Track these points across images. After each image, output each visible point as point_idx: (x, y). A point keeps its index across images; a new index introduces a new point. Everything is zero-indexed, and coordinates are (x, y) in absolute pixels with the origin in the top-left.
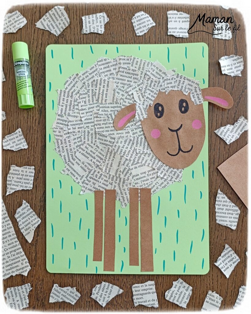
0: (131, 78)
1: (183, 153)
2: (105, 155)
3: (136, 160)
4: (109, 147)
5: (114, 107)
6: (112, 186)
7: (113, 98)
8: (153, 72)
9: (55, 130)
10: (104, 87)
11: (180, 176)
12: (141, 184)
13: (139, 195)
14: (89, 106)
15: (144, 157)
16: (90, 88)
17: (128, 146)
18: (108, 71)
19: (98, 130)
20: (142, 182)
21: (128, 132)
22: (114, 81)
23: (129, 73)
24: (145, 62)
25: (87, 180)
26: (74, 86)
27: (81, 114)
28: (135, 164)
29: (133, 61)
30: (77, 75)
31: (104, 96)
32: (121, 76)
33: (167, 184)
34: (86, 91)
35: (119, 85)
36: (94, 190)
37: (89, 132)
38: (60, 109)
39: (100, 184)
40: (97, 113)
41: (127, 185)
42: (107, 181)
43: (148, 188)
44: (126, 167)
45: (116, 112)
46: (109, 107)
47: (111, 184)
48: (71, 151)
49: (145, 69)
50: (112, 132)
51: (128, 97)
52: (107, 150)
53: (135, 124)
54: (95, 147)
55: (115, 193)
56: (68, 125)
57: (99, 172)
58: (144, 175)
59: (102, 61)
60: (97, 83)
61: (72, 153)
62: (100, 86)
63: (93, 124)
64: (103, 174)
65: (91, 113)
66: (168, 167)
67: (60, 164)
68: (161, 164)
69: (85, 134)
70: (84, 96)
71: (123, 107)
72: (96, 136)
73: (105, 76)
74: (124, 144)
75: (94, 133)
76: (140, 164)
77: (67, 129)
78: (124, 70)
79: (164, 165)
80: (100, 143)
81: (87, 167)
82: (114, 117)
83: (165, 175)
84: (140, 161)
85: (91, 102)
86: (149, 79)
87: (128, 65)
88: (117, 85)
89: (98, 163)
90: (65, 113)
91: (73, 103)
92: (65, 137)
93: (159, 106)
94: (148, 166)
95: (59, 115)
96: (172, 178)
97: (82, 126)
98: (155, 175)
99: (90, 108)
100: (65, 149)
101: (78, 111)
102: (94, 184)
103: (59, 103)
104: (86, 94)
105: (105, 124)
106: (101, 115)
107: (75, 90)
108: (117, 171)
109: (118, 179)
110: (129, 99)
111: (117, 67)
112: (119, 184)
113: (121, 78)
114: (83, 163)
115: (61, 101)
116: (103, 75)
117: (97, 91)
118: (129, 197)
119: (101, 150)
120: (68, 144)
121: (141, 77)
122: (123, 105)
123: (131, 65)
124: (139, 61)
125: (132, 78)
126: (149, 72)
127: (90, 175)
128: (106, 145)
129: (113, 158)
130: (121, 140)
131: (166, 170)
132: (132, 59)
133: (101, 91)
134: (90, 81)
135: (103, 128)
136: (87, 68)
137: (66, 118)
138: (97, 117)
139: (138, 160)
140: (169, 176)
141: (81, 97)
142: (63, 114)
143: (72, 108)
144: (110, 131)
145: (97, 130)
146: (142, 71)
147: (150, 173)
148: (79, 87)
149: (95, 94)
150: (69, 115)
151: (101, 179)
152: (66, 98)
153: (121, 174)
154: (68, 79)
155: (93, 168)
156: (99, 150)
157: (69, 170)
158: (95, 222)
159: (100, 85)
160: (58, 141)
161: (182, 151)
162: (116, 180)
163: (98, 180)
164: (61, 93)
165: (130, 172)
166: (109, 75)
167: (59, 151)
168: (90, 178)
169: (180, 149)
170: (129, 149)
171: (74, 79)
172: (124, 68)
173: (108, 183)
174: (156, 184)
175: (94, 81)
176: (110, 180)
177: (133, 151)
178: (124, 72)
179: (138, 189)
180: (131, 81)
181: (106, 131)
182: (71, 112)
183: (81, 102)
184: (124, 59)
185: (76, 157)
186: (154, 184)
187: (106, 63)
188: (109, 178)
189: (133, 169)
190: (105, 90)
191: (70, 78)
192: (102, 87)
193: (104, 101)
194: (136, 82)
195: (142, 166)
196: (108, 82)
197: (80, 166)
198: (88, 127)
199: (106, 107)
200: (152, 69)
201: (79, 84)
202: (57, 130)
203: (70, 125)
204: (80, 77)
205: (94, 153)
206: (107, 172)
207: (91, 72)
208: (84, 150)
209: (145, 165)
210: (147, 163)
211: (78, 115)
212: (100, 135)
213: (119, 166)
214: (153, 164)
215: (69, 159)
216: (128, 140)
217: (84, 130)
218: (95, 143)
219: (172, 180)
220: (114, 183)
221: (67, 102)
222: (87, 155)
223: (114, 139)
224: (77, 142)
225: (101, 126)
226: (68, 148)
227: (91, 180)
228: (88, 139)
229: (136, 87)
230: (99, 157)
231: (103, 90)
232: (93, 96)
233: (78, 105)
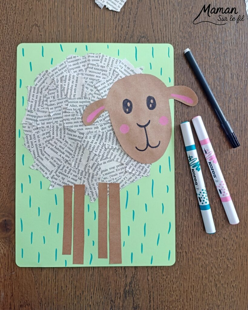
0: (100, 73)
1: (151, 148)
3: (105, 155)
4: (78, 142)
5: (83, 102)
6: (81, 181)
7: (82, 93)
8: (121, 70)
9: (24, 125)
10: (73, 83)
11: (148, 171)
12: (109, 179)
13: (108, 189)
14: (58, 101)
15: (113, 152)
16: (59, 83)
17: (96, 141)
18: (77, 67)
19: (67, 125)
20: (111, 177)
21: (97, 128)
22: (83, 76)
23: (98, 69)
24: (114, 59)
26: (44, 82)
27: (50, 109)
28: (104, 160)
29: (102, 58)
30: (47, 71)
31: (73, 91)
32: (90, 71)
33: (135, 179)
34: (55, 87)
35: (88, 80)
36: (63, 185)
37: (57, 128)
38: (30, 105)
39: (69, 179)
40: (66, 108)
41: (96, 180)
42: (76, 176)
43: (117, 183)
44: (95, 162)
45: (85, 107)
46: (77, 102)
47: (81, 179)
48: (40, 147)
49: (114, 66)
50: (80, 128)
51: (97, 92)
52: (76, 145)
53: (104, 119)
54: (64, 142)
55: (85, 188)
56: (37, 121)
57: (68, 168)
58: (112, 170)
59: (71, 58)
60: (66, 78)
61: (41, 148)
62: (69, 82)
63: (61, 119)
64: (72, 169)
65: (60, 108)
66: (136, 162)
67: (30, 159)
68: (130, 159)
69: (54, 129)
70: (52, 91)
71: (92, 102)
72: (65, 131)
73: (74, 72)
74: (93, 140)
75: (62, 128)
76: (109, 159)
77: (35, 125)
78: (93, 66)
79: (133, 160)
80: (69, 138)
81: (56, 162)
82: (82, 111)
83: (133, 170)
84: (109, 157)
85: (60, 97)
86: (117, 75)
87: (97, 62)
88: (86, 80)
89: (67, 158)
90: (34, 109)
91: (42, 98)
92: (34, 132)
93: (128, 102)
94: (117, 161)
95: (28, 111)
96: (140, 172)
97: (51, 121)
98: (123, 170)
99: (59, 103)
100: (34, 144)
101: (47, 106)
102: (63, 179)
103: (29, 99)
104: (55, 89)
105: (74, 119)
106: (69, 110)
107: (45, 86)
108: (86, 166)
109: (87, 174)
110: (97, 94)
111: (86, 64)
112: (88, 179)
113: (90, 73)
114: (52, 158)
115: (31, 97)
116: (72, 71)
117: (66, 87)
118: (97, 192)
119: (70, 145)
120: (37, 139)
121: (110, 73)
122: (92, 100)
123: (100, 62)
124: (108, 58)
125: (101, 74)
126: (118, 68)
127: (59, 170)
128: (76, 140)
129: (83, 154)
130: (90, 135)
131: (134, 165)
132: (101, 57)
133: (70, 86)
134: (59, 77)
135: (72, 123)
136: (56, 64)
137: (36, 114)
138: (66, 112)
139: (107, 155)
140: (137, 170)
141: (50, 92)
143: (41, 103)
144: (79, 126)
145: (65, 125)
146: (111, 67)
147: (119, 168)
148: (49, 83)
149: (64, 89)
150: (38, 110)
151: (70, 174)
152: (35, 95)
153: (91, 169)
155: (62, 164)
156: (68, 145)
157: (38, 166)
158: (65, 217)
159: (69, 80)
160: (27, 137)
161: (150, 146)
162: (86, 175)
163: (68, 175)
164: (31, 89)
165: (98, 167)
166: (78, 72)
167: (29, 147)
168: (60, 173)
169: (148, 145)
170: (98, 144)
171: (44, 75)
172: (93, 65)
173: (77, 178)
174: (124, 179)
175: (63, 76)
176: (79, 175)
177: (102, 147)
178: (93, 68)
179: (107, 184)
180: (100, 77)
181: (75, 126)
182: (40, 108)
183: (50, 97)
184: (93, 57)
185: (45, 152)
186: (122, 179)
187: (75, 60)
188: (78, 173)
189: (102, 164)
190: (74, 86)
191: (40, 75)
192: (71, 82)
193: (72, 96)
194: (105, 78)
195: (111, 161)
196: (77, 77)
197: (49, 161)
198: (57, 122)
199: (75, 102)
200: (120, 66)
201: (49, 81)
202: (27, 126)
203: (39, 121)
204: (50, 73)
205: (63, 149)
206: (77, 167)
207: (60, 68)
208: (53, 146)
209: (113, 160)
210: (116, 158)
211: (47, 110)
212: (69, 130)
213: (88, 161)
214: (122, 159)
215: (38, 154)
216: (97, 136)
217: (53, 125)
218: (64, 138)
219: (140, 175)
220: (83, 178)
221: (37, 98)
222: (56, 150)
223: (83, 134)
224: (46, 137)
225: (70, 121)
226: (38, 143)
227: (60, 175)
228: (57, 135)
229: (104, 83)
230: (68, 152)
231: (72, 85)
232: (61, 91)
233: (47, 101)
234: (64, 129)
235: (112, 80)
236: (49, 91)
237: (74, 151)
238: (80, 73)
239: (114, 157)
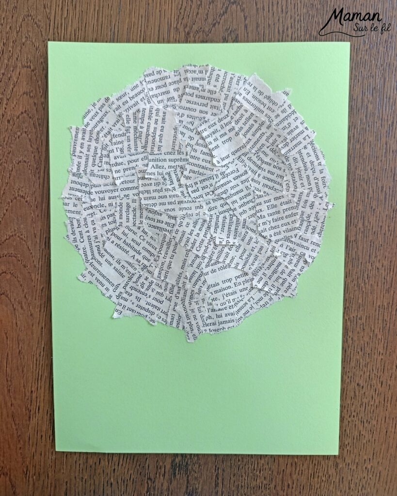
0: (206, 105)
2: (158, 247)
3: (214, 258)
4: (166, 233)
5: (175, 160)
6: (171, 304)
7: (174, 142)
8: (246, 96)
9: (66, 201)
10: (156, 123)
11: (293, 287)
12: (222, 301)
14: (128, 158)
15: (229, 251)
16: (132, 124)
17: (199, 232)
18: (163, 93)
19: (146, 202)
21: (201, 207)
22: (175, 111)
23: (203, 98)
24: (233, 76)
25: (126, 292)
26: (101, 120)
27: (114, 172)
28: (212, 265)
29: (211, 74)
30: (107, 99)
31: (157, 139)
32: (189, 102)
33: (268, 301)
34: (123, 130)
36: (139, 310)
37: (128, 206)
38: (76, 163)
39: (150, 300)
40: (144, 172)
42: (162, 295)
44: (197, 270)
45: (178, 169)
46: (165, 160)
47: (170, 300)
48: (97, 240)
49: (233, 90)
50: (170, 207)
51: (201, 141)
52: (161, 239)
53: (213, 192)
54: (140, 233)
56: (90, 193)
57: (146, 279)
58: (227, 284)
59: (152, 74)
60: (144, 115)
61: (97, 244)
62: (149, 121)
63: (136, 191)
64: (155, 281)
65: (133, 171)
66: (271, 271)
67: (77, 263)
68: (260, 265)
69: (121, 208)
70: (119, 139)
71: (191, 161)
72: (141, 213)
74: (193, 229)
75: (138, 207)
76: (221, 265)
77: (88, 200)
78: (194, 91)
80: (150, 226)
81: (126, 269)
82: (174, 177)
83: (266, 284)
84: (221, 260)
85: (133, 151)
86: (239, 108)
87: (202, 82)
88: (181, 119)
89: (146, 262)
90: (85, 171)
91: (99, 151)
92: (85, 214)
94: (236, 268)
95: (74, 175)
96: (279, 289)
97: (116, 194)
98: (248, 285)
99: (131, 162)
100: (85, 235)
101: (108, 167)
102: (139, 299)
103: (74, 151)
104: (124, 135)
105: (159, 191)
106: (151, 174)
107: (104, 127)
108: (180, 276)
109: (182, 292)
110: (202, 145)
111: (181, 86)
112: (183, 300)
113: (188, 105)
114: (119, 262)
115: (78, 149)
116: (155, 100)
117: (144, 130)
118: (200, 324)
119: (152, 237)
120: (91, 227)
121: (225, 104)
122: (192, 157)
123: (206, 82)
124: (222, 74)
125: (209, 106)
126: (241, 94)
127: (131, 284)
128: (161, 229)
129: (173, 254)
130: (187, 220)
131: (268, 276)
132: (209, 72)
133: (151, 130)
134: (131, 112)
135: (154, 198)
136: (125, 86)
137: (88, 180)
138: (143, 178)
139: (218, 257)
140: (273, 286)
142: (82, 172)
143: (97, 161)
144: (167, 203)
145: (143, 202)
146: (228, 93)
147: (239, 280)
148: (112, 123)
149: (140, 136)
150: (92, 174)
151: (150, 290)
152: (86, 144)
153: (188, 282)
154: (91, 108)
155: (136, 271)
156: (148, 239)
157: (93, 275)
159: (150, 118)
160: (72, 222)
162: (179, 293)
163: (146, 292)
164: (77, 133)
165: (202, 279)
166: (165, 102)
167: (75, 240)
168: (132, 288)
170: (201, 237)
171: (102, 106)
172: (193, 88)
173: (163, 298)
175: (138, 111)
176: (168, 292)
177: (210, 242)
178: (194, 96)
180: (207, 113)
181: (161, 204)
182: (96, 169)
183: (115, 150)
184: (195, 72)
186: (245, 300)
187: (160, 79)
188: (166, 290)
189: (210, 273)
190: (159, 128)
191: (94, 105)
192: (153, 121)
193: (156, 149)
195: (225, 268)
196: (164, 113)
197: (113, 266)
198: (127, 196)
199: (160, 161)
200: (245, 89)
201: (111, 118)
202: (71, 202)
203: (94, 193)
204: (113, 103)
205: (139, 244)
206: (162, 278)
207: (132, 94)
208: (120, 239)
209: (229, 266)
210: (235, 262)
211: (109, 174)
212: (150, 211)
213: (182, 267)
214: (245, 265)
215: (93, 254)
216: (200, 221)
217: (121, 201)
218: (141, 225)
219: (278, 293)
220: (174, 298)
221: (88, 151)
222: (126, 247)
223: (175, 218)
224: (108, 224)
225: (151, 196)
226: (92, 234)
227: (133, 292)
228: (128, 219)
229: (215, 123)
230: (148, 251)
231: (155, 128)
232: (136, 138)
233: (108, 156)
234: (141, 209)
235: (230, 117)
236: (113, 139)
237: (158, 250)
238: (169, 103)
239: (231, 261)
